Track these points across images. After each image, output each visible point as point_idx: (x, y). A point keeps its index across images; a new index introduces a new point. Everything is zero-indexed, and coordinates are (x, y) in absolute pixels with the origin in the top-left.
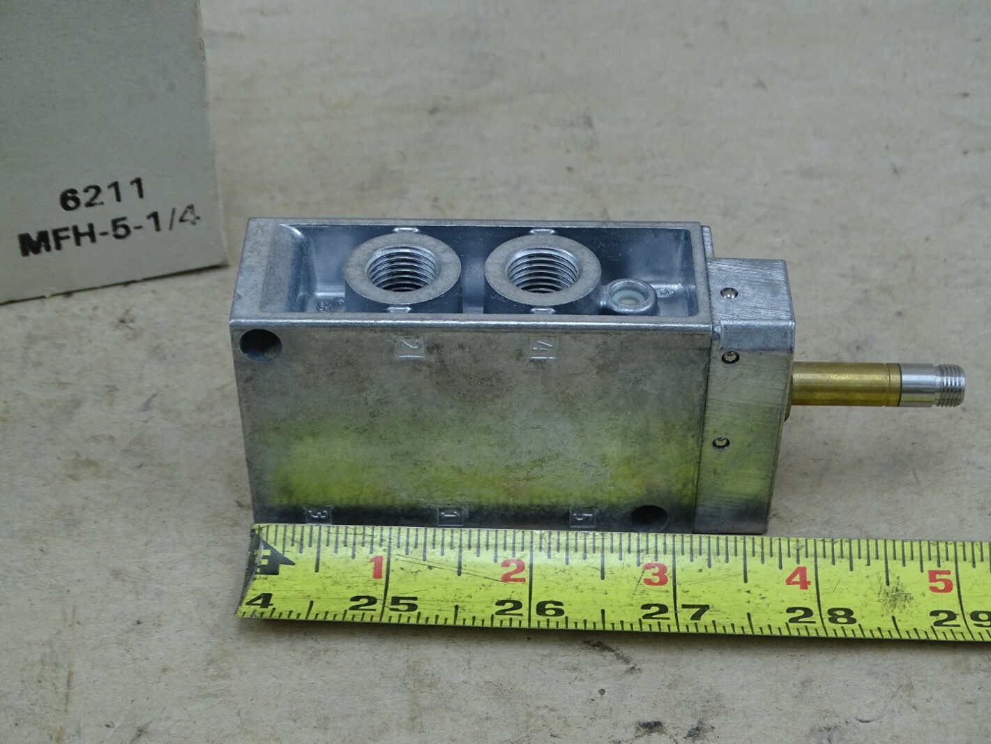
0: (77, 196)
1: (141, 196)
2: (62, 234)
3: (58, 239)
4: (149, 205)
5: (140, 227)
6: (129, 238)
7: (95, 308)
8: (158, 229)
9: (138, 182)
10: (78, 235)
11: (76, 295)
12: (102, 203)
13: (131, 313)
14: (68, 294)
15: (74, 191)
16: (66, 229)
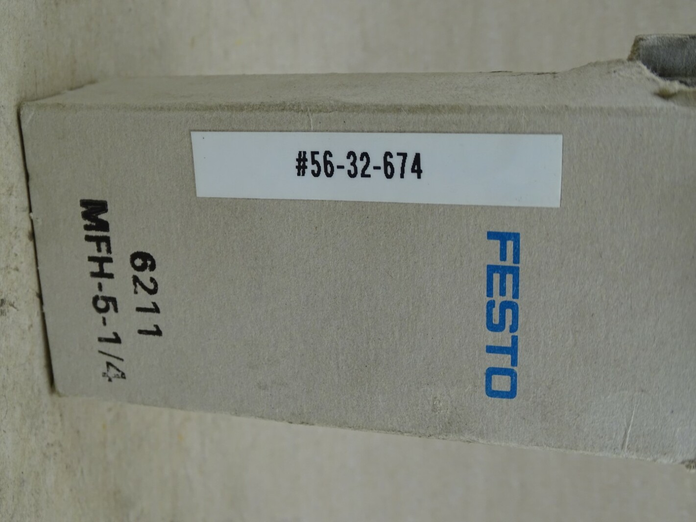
0: (148, 270)
1: (140, 332)
2: (103, 246)
3: (98, 240)
4: (129, 337)
5: (105, 323)
6: (93, 310)
7: (17, 269)
8: (100, 340)
9: (158, 332)
10: (101, 261)
11: (31, 244)
12: (136, 292)
13: (11, 308)
14: (32, 236)
15: (153, 267)
16: (109, 251)
